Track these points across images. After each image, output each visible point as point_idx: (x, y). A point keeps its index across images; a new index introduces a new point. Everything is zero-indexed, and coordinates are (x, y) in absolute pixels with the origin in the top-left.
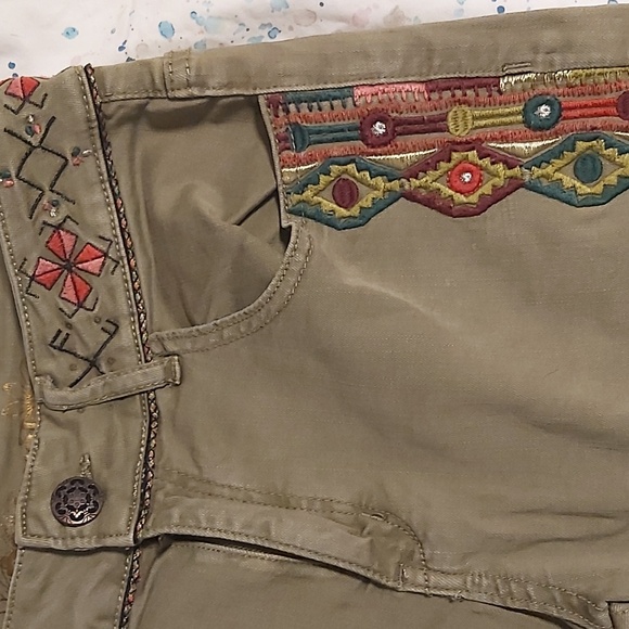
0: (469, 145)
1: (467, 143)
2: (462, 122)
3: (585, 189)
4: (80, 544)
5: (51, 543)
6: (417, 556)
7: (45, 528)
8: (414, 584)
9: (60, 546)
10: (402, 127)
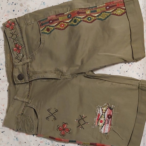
0: (62, 22)
1: (62, 21)
2: (61, 19)
3: (75, 24)
4: (23, 82)
5: (19, 83)
6: (62, 75)
7: (18, 81)
8: (62, 78)
9: (20, 83)
10: (53, 21)
